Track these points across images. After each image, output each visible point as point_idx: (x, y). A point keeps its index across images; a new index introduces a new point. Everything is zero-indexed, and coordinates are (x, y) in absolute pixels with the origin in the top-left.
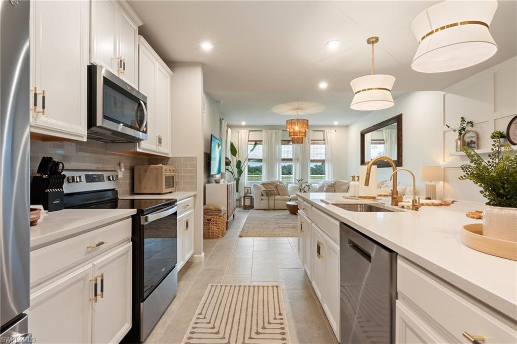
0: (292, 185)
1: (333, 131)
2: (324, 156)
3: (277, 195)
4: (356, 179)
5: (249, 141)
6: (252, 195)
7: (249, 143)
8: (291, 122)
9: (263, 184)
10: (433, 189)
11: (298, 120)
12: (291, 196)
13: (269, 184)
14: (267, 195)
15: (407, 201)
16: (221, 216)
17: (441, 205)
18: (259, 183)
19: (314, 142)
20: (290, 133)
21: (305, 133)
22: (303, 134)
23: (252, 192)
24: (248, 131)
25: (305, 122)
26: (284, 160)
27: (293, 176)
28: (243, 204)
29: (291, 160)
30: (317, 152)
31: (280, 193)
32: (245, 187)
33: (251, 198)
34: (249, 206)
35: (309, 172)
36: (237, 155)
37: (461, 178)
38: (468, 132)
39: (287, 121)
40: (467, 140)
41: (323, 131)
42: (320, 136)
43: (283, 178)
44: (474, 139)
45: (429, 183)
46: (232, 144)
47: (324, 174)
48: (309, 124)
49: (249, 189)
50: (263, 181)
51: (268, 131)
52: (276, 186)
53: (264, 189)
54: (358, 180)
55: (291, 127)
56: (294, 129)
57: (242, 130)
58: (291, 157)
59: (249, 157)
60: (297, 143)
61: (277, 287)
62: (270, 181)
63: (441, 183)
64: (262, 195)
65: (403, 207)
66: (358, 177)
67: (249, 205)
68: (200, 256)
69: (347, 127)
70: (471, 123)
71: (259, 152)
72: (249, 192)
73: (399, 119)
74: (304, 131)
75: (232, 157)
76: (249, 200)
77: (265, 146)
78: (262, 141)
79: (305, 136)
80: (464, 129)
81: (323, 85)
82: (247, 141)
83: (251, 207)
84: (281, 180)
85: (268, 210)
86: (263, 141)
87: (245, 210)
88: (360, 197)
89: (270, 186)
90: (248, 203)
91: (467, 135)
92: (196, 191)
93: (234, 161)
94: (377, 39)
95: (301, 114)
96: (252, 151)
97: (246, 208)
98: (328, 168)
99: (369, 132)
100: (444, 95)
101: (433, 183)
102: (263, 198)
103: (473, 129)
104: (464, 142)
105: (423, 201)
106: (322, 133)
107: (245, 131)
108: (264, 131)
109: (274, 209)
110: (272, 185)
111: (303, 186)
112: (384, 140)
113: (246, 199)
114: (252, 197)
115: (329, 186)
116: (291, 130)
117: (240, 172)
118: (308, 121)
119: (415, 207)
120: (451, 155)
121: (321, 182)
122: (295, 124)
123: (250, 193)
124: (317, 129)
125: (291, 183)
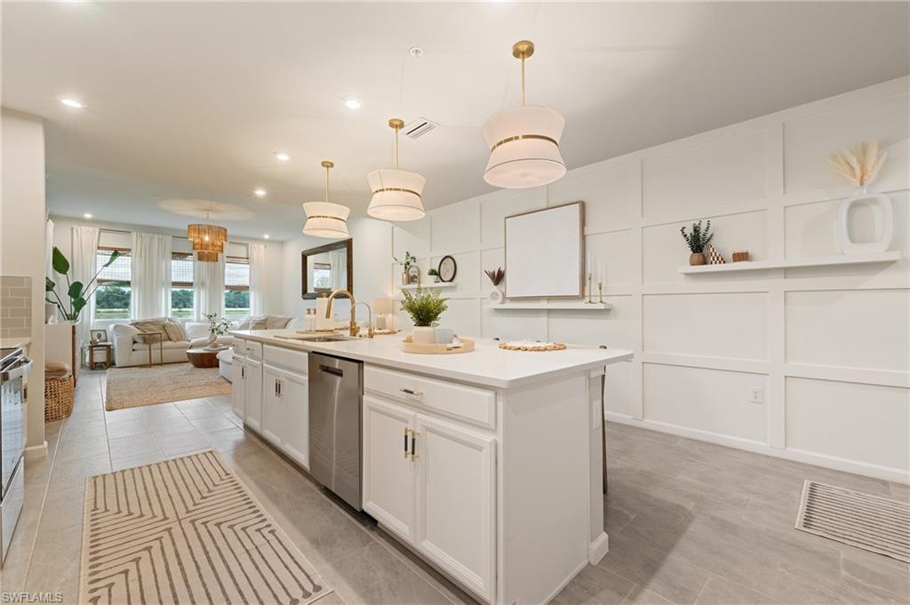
0: (192, 324)
1: (262, 247)
2: (248, 280)
3: (165, 340)
4: (312, 312)
5: (99, 248)
6: (109, 343)
7: (100, 251)
8: (199, 229)
9: (136, 324)
10: (383, 321)
11: (210, 227)
12: (193, 341)
13: (149, 323)
14: (145, 341)
15: (364, 331)
16: (64, 380)
17: (390, 333)
18: (127, 322)
19: (234, 259)
20: (194, 245)
21: (222, 247)
22: (218, 248)
23: (108, 339)
24: (98, 230)
25: (222, 232)
26: (175, 284)
27: (194, 310)
28: (87, 360)
29: (190, 284)
30: (236, 274)
31: (172, 336)
32: (92, 331)
33: (109, 349)
34: (105, 363)
35: (223, 303)
36: (69, 272)
37: (401, 309)
38: (411, 267)
39: (189, 226)
40: (412, 274)
41: (247, 245)
42: (241, 251)
43: (174, 313)
44: (416, 274)
45: (380, 316)
46: (56, 251)
47: (248, 307)
48: (228, 233)
49: (102, 333)
50: (132, 318)
51: (143, 234)
52: (164, 327)
53: (139, 332)
54: (315, 313)
55: (196, 235)
56: (202, 240)
57: (83, 228)
58: (191, 280)
59: (99, 277)
60: (208, 260)
61: (211, 452)
62: (149, 318)
63: (390, 315)
64: (135, 342)
65: (360, 336)
66: (315, 310)
67: (104, 360)
68: (41, 447)
69: (282, 243)
70: (413, 258)
71: (122, 269)
72: (103, 337)
73: (348, 244)
74: (219, 244)
75: (55, 276)
76: (105, 352)
77: (138, 259)
78: (130, 250)
79: (222, 251)
80: (408, 263)
81: (260, 193)
82: (95, 247)
83: (110, 363)
84: (170, 316)
85: (150, 365)
86: (133, 251)
87: (93, 371)
88: (318, 331)
89: (152, 327)
90: (100, 356)
91: (411, 270)
92: (30, 336)
93: (63, 283)
94: (332, 165)
95: (215, 218)
96: (107, 265)
97: (95, 367)
98: (253, 297)
99: (312, 254)
100: (393, 228)
101: (383, 316)
102: (135, 346)
103: (415, 264)
104: (408, 275)
105: (376, 331)
106: (244, 248)
107: (91, 229)
108: (134, 234)
109: (161, 364)
110: (156, 325)
111: (217, 324)
112: (329, 265)
113: (95, 352)
114: (109, 346)
115: (257, 324)
116: (197, 241)
117: (79, 303)
118: (226, 230)
119: (371, 336)
120: (398, 288)
121: (244, 319)
122: (205, 232)
123: (106, 341)
124: (238, 242)
125: (189, 321)
